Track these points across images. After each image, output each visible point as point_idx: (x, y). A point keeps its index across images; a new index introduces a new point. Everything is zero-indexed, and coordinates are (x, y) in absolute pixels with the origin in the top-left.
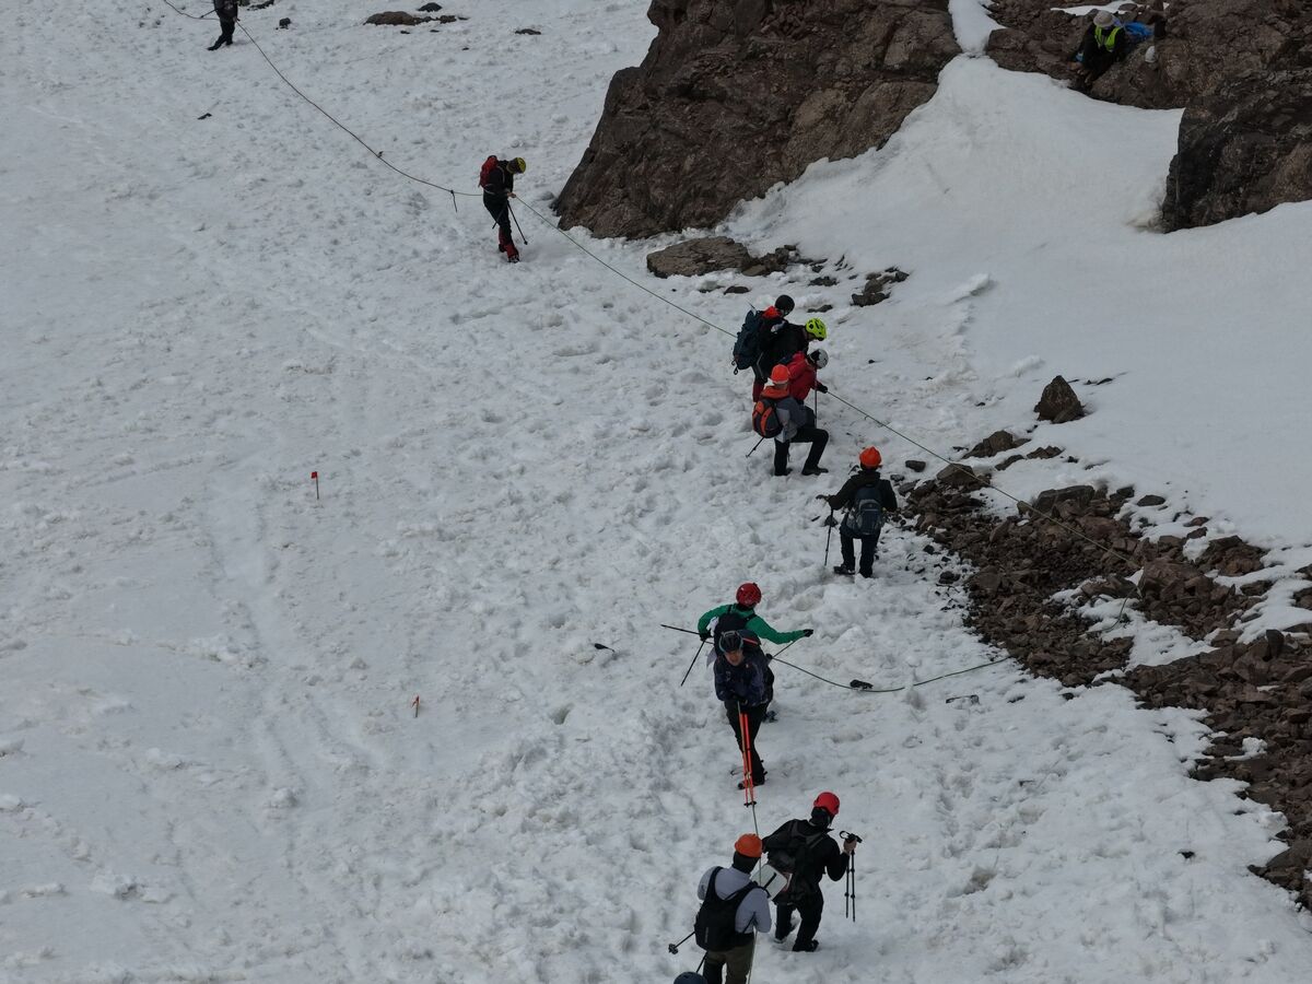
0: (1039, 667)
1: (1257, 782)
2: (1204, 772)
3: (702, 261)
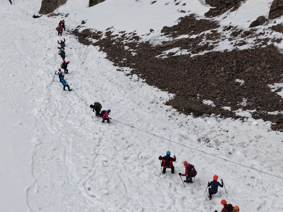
0: (85, 44)
1: (104, 51)
2: (100, 51)
3: (52, 15)
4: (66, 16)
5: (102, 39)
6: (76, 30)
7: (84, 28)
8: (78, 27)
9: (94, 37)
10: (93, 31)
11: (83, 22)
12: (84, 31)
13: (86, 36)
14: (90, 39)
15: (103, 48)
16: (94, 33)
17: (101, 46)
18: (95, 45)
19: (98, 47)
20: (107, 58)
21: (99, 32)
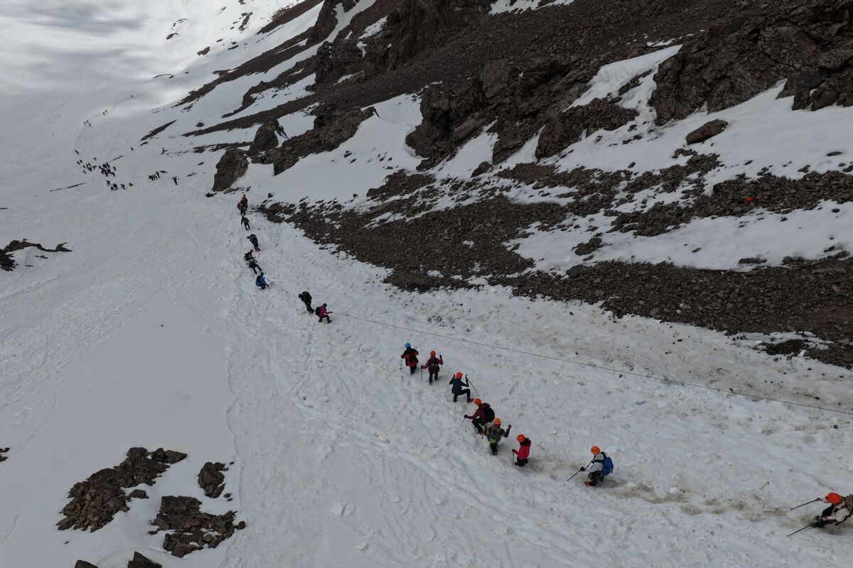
4: (248, 190)
5: (296, 213)
6: (262, 206)
7: (272, 203)
8: (264, 202)
9: (286, 212)
10: (284, 205)
11: (270, 196)
12: (272, 206)
13: (275, 212)
14: (281, 215)
15: (299, 224)
16: (285, 206)
17: (296, 222)
18: (288, 221)
19: (293, 224)
20: (305, 236)
21: (292, 205)
